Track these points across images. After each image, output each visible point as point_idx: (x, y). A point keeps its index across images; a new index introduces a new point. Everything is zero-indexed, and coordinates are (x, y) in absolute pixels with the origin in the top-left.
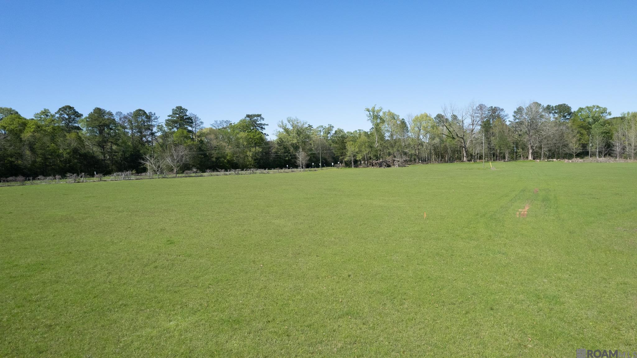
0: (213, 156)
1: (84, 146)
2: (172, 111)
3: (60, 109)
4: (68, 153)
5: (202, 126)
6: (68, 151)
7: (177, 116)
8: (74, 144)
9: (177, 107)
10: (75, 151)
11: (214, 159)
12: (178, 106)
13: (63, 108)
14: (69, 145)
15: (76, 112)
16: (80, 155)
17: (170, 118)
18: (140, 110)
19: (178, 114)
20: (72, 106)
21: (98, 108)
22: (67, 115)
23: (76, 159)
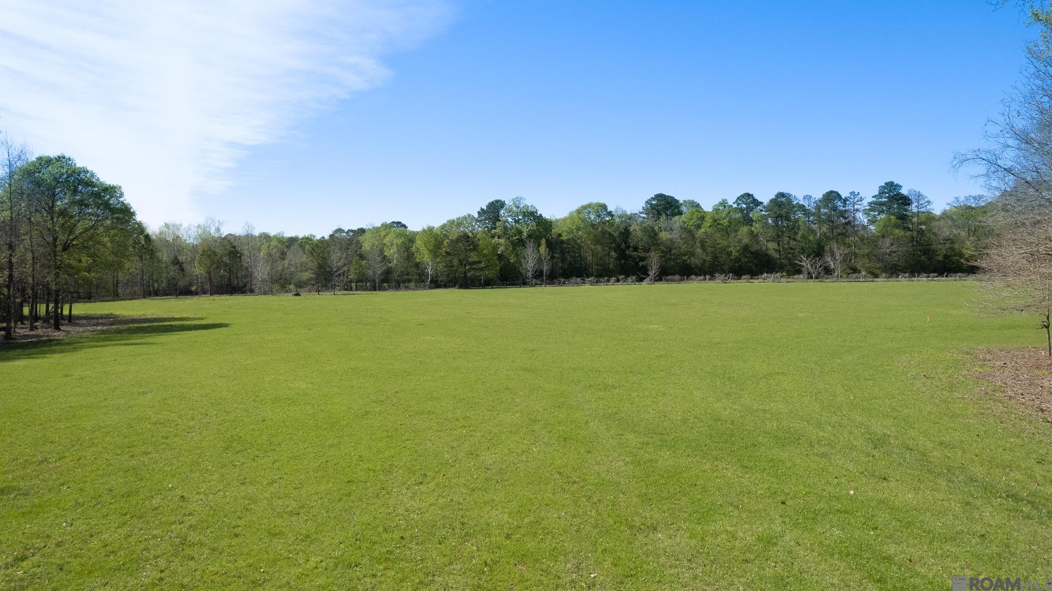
0: (939, 253)
1: (758, 242)
2: (878, 189)
3: (738, 198)
4: (738, 251)
5: (928, 207)
6: (738, 248)
7: (887, 195)
8: (746, 240)
9: (886, 184)
10: (746, 248)
11: (940, 258)
12: (887, 182)
13: (741, 196)
14: (740, 241)
15: (755, 200)
16: (751, 252)
17: (874, 199)
18: (832, 192)
19: (887, 193)
20: (751, 194)
21: (781, 193)
22: (746, 204)
23: (746, 257)
